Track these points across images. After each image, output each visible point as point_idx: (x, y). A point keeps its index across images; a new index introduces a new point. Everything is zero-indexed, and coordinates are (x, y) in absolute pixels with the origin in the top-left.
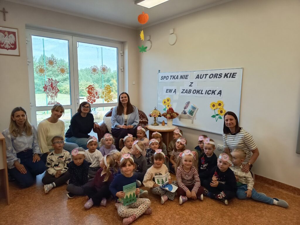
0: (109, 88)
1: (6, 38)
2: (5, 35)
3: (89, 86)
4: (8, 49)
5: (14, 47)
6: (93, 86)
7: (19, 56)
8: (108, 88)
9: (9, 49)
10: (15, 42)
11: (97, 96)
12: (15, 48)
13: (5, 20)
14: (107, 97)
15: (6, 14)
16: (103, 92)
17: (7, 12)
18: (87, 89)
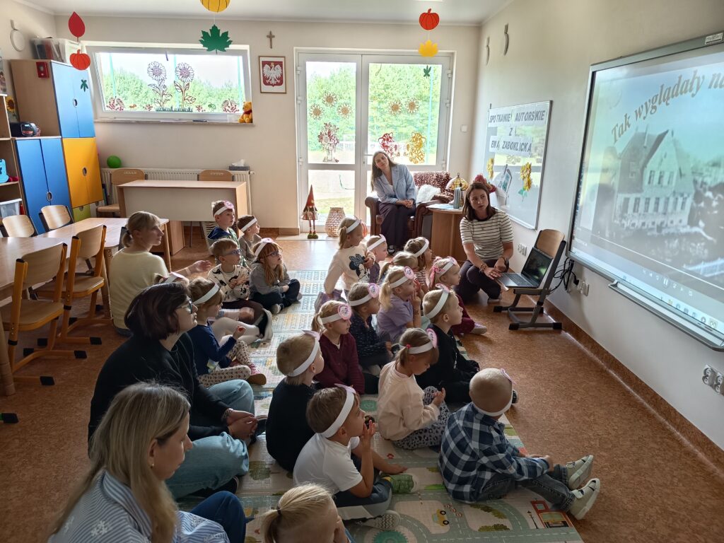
0: (420, 139)
1: (272, 71)
2: (271, 68)
3: (384, 136)
4: (273, 85)
5: (280, 81)
6: (391, 135)
7: (286, 93)
8: (417, 140)
9: (275, 85)
10: (282, 75)
11: (396, 153)
12: (280, 84)
13: (271, 48)
14: (414, 154)
15: (273, 39)
16: (408, 146)
17: (274, 37)
18: (381, 140)
